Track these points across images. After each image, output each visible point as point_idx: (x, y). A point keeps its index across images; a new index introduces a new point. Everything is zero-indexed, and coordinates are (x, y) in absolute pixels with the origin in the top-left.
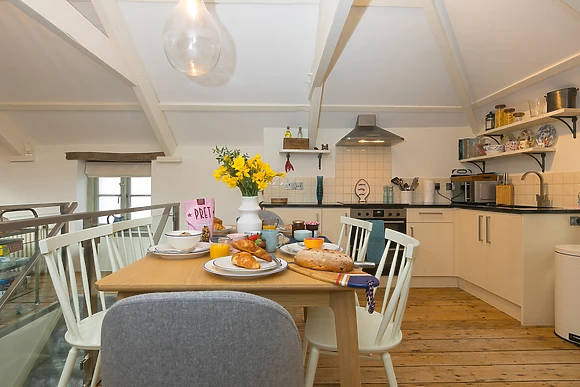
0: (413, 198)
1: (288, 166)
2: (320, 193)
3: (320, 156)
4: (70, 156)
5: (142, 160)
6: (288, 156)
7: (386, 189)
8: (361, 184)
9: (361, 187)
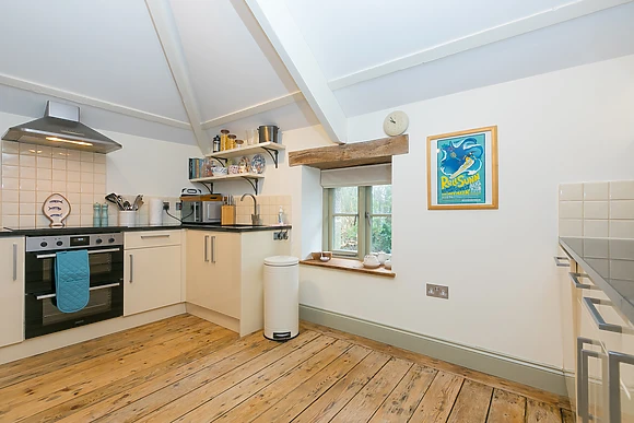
0: (135, 219)
8: (55, 200)
9: (54, 205)
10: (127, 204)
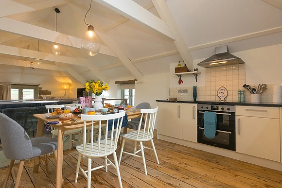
0: (261, 99)
1: (180, 82)
2: (195, 95)
3: (196, 75)
4: (116, 83)
5: (131, 83)
6: (181, 76)
7: (240, 92)
8: (223, 89)
9: (222, 91)
10: (254, 90)
